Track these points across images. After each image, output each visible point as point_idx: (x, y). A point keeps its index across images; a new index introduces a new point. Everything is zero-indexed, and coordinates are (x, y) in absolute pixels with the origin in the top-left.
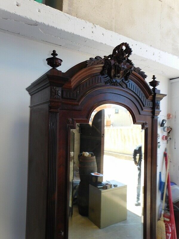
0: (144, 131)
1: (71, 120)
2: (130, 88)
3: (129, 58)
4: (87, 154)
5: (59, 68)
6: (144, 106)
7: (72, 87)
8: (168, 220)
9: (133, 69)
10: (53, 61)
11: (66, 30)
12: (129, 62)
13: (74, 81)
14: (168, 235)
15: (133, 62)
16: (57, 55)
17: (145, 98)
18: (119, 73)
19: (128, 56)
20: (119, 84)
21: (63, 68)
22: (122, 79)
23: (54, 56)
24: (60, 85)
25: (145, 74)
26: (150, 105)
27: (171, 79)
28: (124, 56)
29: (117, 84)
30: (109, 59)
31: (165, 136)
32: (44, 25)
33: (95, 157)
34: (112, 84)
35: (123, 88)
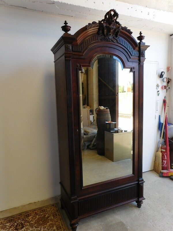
0: (132, 73)
1: (79, 65)
2: (120, 42)
3: (117, 20)
4: (102, 108)
5: (69, 32)
6: (131, 55)
7: (78, 44)
8: (164, 150)
9: (121, 28)
10: (66, 28)
11: (74, 4)
12: (118, 23)
13: (79, 40)
14: (164, 161)
15: (121, 23)
16: (67, 24)
17: (132, 49)
18: (110, 32)
19: (116, 19)
20: (111, 40)
21: (72, 32)
22: (113, 36)
23: (66, 25)
24: (70, 43)
25: (131, 31)
26: (137, 54)
27: (171, 35)
28: (113, 19)
29: (109, 40)
30: (102, 23)
31: (164, 86)
32: (58, 2)
33: (109, 110)
34: (106, 40)
35: (115, 43)
